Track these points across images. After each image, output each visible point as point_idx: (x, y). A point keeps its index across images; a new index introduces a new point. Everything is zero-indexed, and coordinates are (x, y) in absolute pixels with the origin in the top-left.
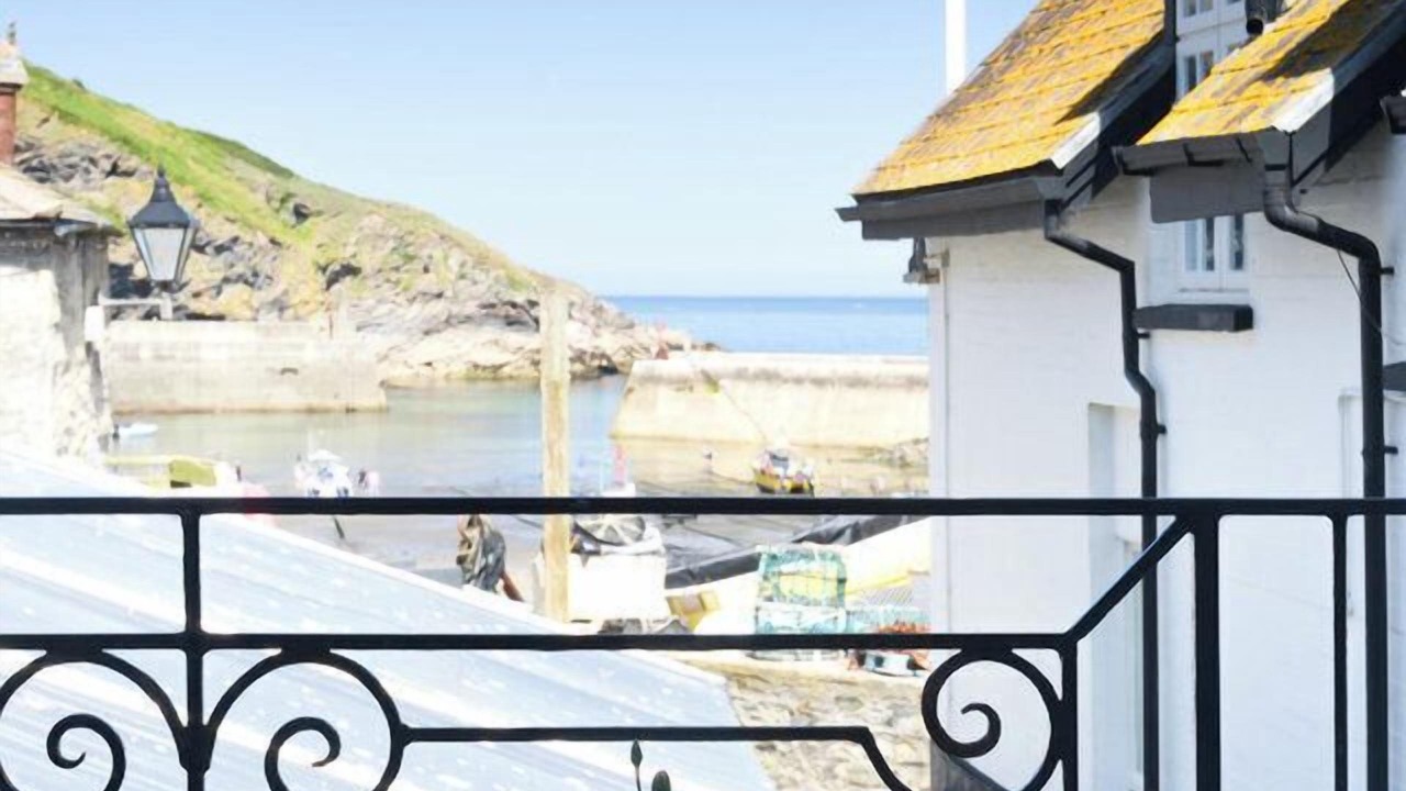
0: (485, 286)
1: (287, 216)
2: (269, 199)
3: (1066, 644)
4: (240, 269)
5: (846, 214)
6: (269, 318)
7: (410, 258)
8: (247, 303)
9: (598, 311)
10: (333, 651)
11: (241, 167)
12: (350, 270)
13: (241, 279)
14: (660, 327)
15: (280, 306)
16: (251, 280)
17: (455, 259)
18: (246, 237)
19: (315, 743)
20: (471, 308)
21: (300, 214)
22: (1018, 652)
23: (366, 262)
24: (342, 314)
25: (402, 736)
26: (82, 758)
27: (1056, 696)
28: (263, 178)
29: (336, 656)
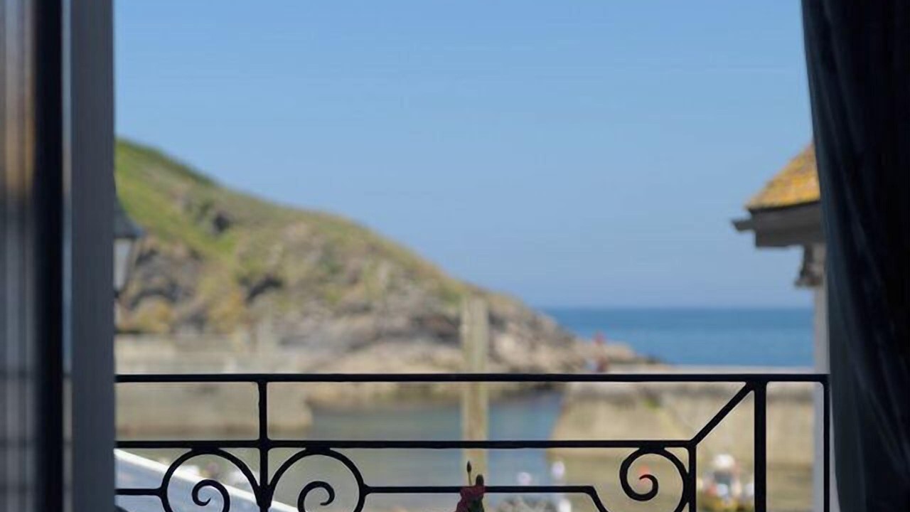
0: (414, 298)
1: (207, 225)
2: (188, 207)
3: (691, 446)
4: (157, 281)
5: (740, 226)
6: (188, 334)
7: (335, 271)
8: (164, 319)
9: (534, 325)
10: (331, 449)
11: (160, 176)
12: (272, 283)
13: (159, 292)
14: (599, 340)
15: (198, 320)
16: (170, 293)
17: (384, 272)
18: (165, 247)
19: (322, 494)
20: (400, 322)
21: (221, 224)
22: (667, 449)
23: (293, 272)
24: (265, 328)
25: (365, 490)
26: (209, 500)
27: (685, 470)
28: (182, 186)
29: (333, 451)
